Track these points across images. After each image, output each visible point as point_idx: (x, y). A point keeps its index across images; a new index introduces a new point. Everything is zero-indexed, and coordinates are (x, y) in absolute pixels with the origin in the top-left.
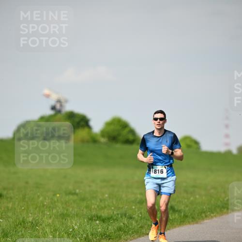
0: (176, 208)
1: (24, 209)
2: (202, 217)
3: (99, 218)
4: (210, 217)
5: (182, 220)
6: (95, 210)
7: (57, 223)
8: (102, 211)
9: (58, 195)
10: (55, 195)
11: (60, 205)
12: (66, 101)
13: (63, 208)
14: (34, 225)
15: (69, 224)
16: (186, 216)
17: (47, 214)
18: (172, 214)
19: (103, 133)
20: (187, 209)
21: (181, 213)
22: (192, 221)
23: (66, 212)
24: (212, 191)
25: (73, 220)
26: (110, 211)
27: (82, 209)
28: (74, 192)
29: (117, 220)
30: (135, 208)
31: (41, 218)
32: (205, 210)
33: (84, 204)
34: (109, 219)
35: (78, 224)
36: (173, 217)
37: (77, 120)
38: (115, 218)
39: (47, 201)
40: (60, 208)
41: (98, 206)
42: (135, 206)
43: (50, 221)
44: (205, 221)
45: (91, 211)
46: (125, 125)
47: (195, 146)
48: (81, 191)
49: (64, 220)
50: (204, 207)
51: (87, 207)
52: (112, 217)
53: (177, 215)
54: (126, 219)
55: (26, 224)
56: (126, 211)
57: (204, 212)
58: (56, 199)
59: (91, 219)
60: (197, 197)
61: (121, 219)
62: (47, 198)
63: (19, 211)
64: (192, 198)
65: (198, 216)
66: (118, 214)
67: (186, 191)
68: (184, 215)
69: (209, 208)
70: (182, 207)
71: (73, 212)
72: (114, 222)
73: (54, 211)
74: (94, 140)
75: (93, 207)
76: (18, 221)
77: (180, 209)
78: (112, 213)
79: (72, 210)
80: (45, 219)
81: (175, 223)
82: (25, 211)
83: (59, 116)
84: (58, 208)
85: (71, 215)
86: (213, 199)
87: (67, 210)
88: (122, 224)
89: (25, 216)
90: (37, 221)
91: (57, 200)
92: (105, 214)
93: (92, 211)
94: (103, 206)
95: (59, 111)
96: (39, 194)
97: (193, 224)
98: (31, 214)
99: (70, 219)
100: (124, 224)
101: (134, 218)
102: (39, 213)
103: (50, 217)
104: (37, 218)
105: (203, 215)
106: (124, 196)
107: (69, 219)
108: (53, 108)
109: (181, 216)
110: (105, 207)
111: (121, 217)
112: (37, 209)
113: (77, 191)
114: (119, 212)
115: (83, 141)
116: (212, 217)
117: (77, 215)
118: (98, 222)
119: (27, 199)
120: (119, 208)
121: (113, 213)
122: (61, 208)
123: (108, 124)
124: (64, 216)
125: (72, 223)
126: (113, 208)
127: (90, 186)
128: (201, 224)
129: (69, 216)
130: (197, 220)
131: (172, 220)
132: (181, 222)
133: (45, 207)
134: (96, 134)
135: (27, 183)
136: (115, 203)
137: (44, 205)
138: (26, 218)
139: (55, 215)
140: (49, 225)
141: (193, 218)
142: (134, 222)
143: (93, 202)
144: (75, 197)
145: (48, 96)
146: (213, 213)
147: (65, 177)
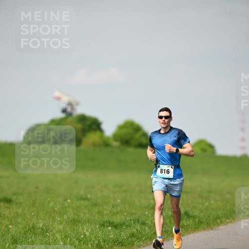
0: (190, 213)
1: (34, 215)
2: (217, 223)
3: (111, 224)
4: (226, 223)
5: (197, 226)
6: (107, 216)
7: (68, 229)
8: (115, 217)
9: (69, 201)
10: (65, 200)
11: (71, 210)
12: (78, 104)
13: (74, 213)
14: (45, 231)
15: (80, 230)
16: (200, 222)
17: (58, 220)
18: (186, 220)
19: (116, 137)
20: (202, 214)
21: (196, 219)
22: (207, 227)
23: (77, 217)
24: (228, 196)
25: (84, 226)
26: (122, 217)
27: (94, 214)
28: (85, 197)
29: (130, 226)
30: (148, 214)
31: (51, 223)
32: (220, 215)
33: (96, 209)
34: (122, 225)
35: (90, 231)
36: (188, 223)
37: (88, 123)
38: (127, 224)
39: (57, 206)
40: (70, 214)
41: (110, 212)
42: (148, 212)
43: (61, 227)
44: (221, 227)
45: (102, 216)
46: (137, 129)
47: (210, 150)
48: (93, 196)
49: (75, 226)
50: (220, 213)
51: (99, 213)
52: (124, 223)
53: (191, 221)
54: (138, 225)
55: (36, 230)
56: (139, 217)
57: (220, 218)
58: (67, 205)
59: (103, 225)
60: (212, 202)
61: (134, 225)
62: (58, 204)
63: (28, 216)
64: (207, 204)
65: (213, 221)
66: (131, 220)
67: (201, 197)
68: (199, 221)
69: (224, 214)
70: (197, 213)
71: (85, 218)
72: (127, 228)
73: (65, 217)
74: (106, 144)
75: (105, 212)
76: (28, 227)
77: (194, 214)
78: (124, 219)
79: (84, 216)
80: (55, 225)
81: (190, 229)
82: (35, 217)
83: (70, 119)
84: (69, 214)
85: (83, 221)
86: (229, 205)
87: (78, 216)
88: (135, 231)
89: (35, 221)
90: (48, 227)
91: (69, 206)
92: (117, 219)
93: (104, 216)
94: (115, 211)
95: (70, 114)
96: (49, 199)
97: (208, 230)
98: (41, 220)
99: (82, 226)
100: (137, 230)
101: (147, 224)
102: (50, 219)
103: (61, 224)
104: (47, 224)
105: (219, 221)
106: (137, 201)
107: (80, 225)
108: (64, 111)
109: (195, 222)
110: (118, 213)
111: (134, 223)
112: (48, 215)
113: (89, 196)
114: (132, 218)
115: (95, 145)
116: (227, 223)
117: (89, 221)
118: (110, 228)
119: (37, 205)
120: (132, 213)
121: (126, 219)
122: (72, 214)
123: (121, 127)
124: (75, 222)
125: (83, 229)
126: (125, 214)
127: (102, 191)
128: (216, 230)
129: (80, 222)
130: (212, 226)
131: (187, 226)
132: (195, 228)
133: (56, 213)
134: (108, 138)
135: (37, 188)
136: (127, 208)
137: (54, 211)
138: (36, 224)
139: (66, 221)
140: (60, 231)
141: (208, 224)
142: (147, 228)
143: (105, 207)
144: (87, 203)
145: (58, 99)
146: (229, 219)
147: (76, 182)
